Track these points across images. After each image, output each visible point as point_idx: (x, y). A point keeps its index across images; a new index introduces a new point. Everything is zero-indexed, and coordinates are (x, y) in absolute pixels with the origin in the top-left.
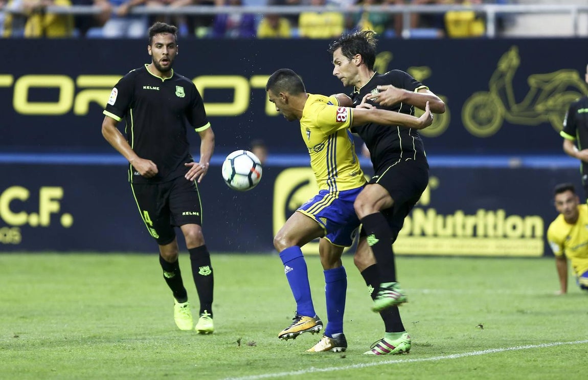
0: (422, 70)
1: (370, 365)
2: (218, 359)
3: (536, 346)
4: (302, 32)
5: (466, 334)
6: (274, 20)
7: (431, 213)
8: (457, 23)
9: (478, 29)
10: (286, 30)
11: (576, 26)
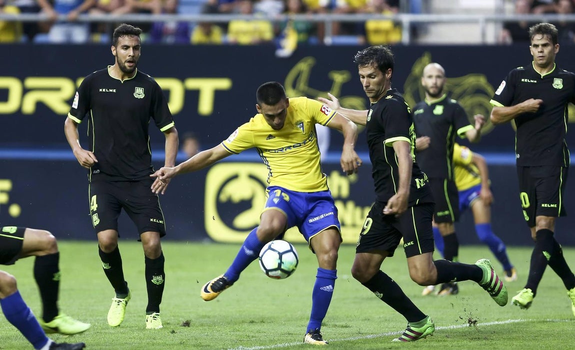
0: (342, 74)
1: (294, 344)
2: (154, 339)
3: (446, 328)
4: (231, 38)
5: (381, 316)
6: (207, 27)
7: (351, 205)
8: (377, 31)
9: (395, 38)
10: (217, 37)
11: (484, 35)
